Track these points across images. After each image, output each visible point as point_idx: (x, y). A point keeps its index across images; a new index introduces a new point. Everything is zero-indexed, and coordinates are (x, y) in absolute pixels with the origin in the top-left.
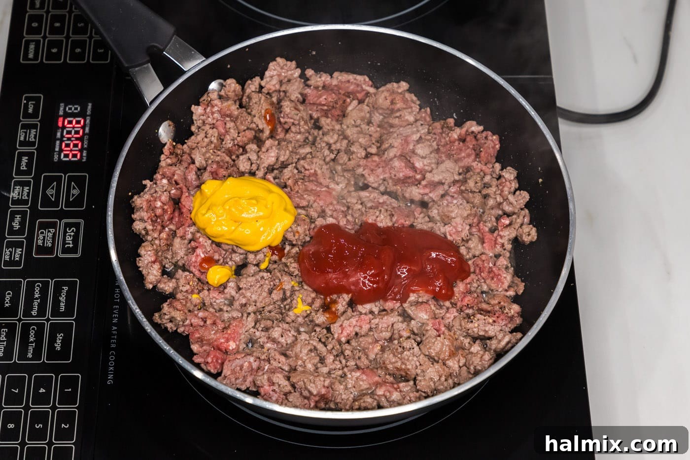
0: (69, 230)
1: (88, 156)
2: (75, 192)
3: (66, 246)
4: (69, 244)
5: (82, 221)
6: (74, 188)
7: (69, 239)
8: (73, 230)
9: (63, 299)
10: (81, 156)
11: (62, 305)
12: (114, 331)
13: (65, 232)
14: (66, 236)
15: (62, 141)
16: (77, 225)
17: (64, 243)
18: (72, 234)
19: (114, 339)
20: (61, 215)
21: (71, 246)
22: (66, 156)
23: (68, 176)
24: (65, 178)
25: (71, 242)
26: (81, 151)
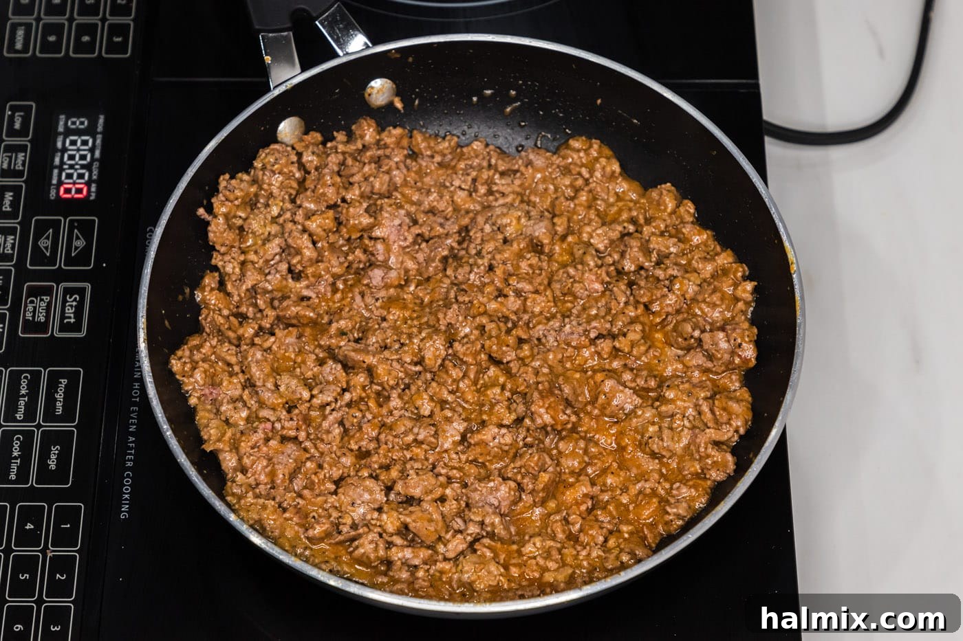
0: (70, 298)
1: (98, 192)
2: (80, 243)
3: (65, 321)
4: (70, 318)
5: (88, 286)
6: (78, 238)
7: (70, 311)
8: (76, 298)
9: (60, 396)
10: (89, 191)
11: (59, 405)
12: (131, 442)
13: (64, 301)
14: (65, 307)
15: (61, 170)
16: (81, 292)
17: (63, 317)
18: (74, 303)
19: (131, 454)
20: (59, 276)
21: (72, 320)
22: (68, 191)
23: (70, 220)
24: (65, 223)
25: (72, 315)
26: (88, 184)
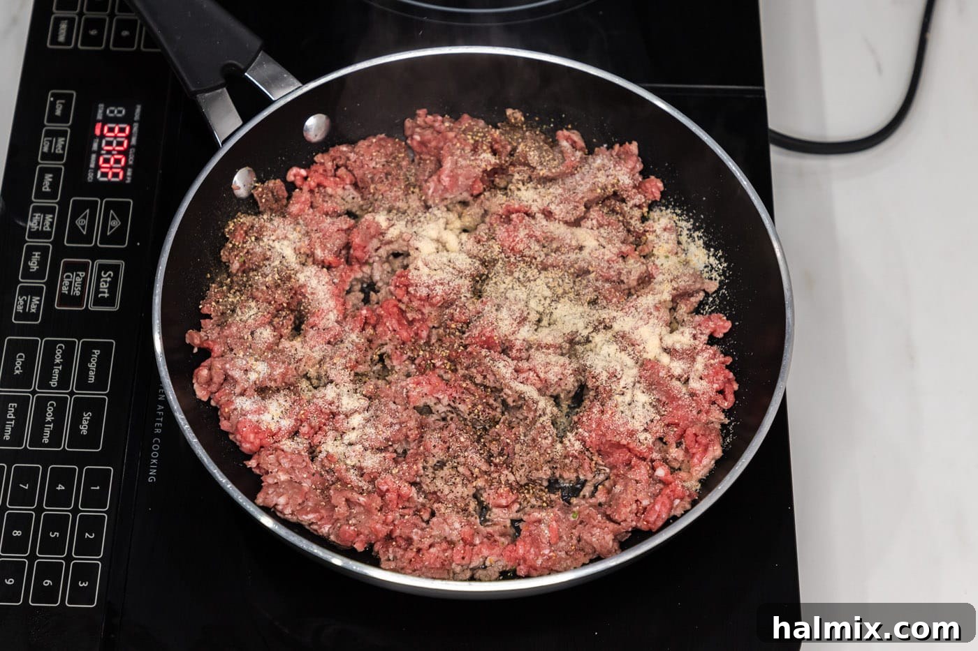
0: (105, 274)
1: (133, 176)
2: (115, 223)
3: (100, 296)
4: (104, 292)
5: (122, 263)
6: (113, 218)
7: (104, 287)
8: (110, 274)
9: (92, 365)
10: (125, 175)
11: (92, 374)
12: (160, 411)
13: (99, 277)
14: (100, 282)
15: (99, 154)
16: (116, 269)
17: (97, 291)
18: (109, 279)
19: (159, 422)
20: (95, 253)
21: (106, 295)
22: (105, 174)
23: (106, 202)
24: (101, 204)
25: (106, 290)
26: (124, 169)
